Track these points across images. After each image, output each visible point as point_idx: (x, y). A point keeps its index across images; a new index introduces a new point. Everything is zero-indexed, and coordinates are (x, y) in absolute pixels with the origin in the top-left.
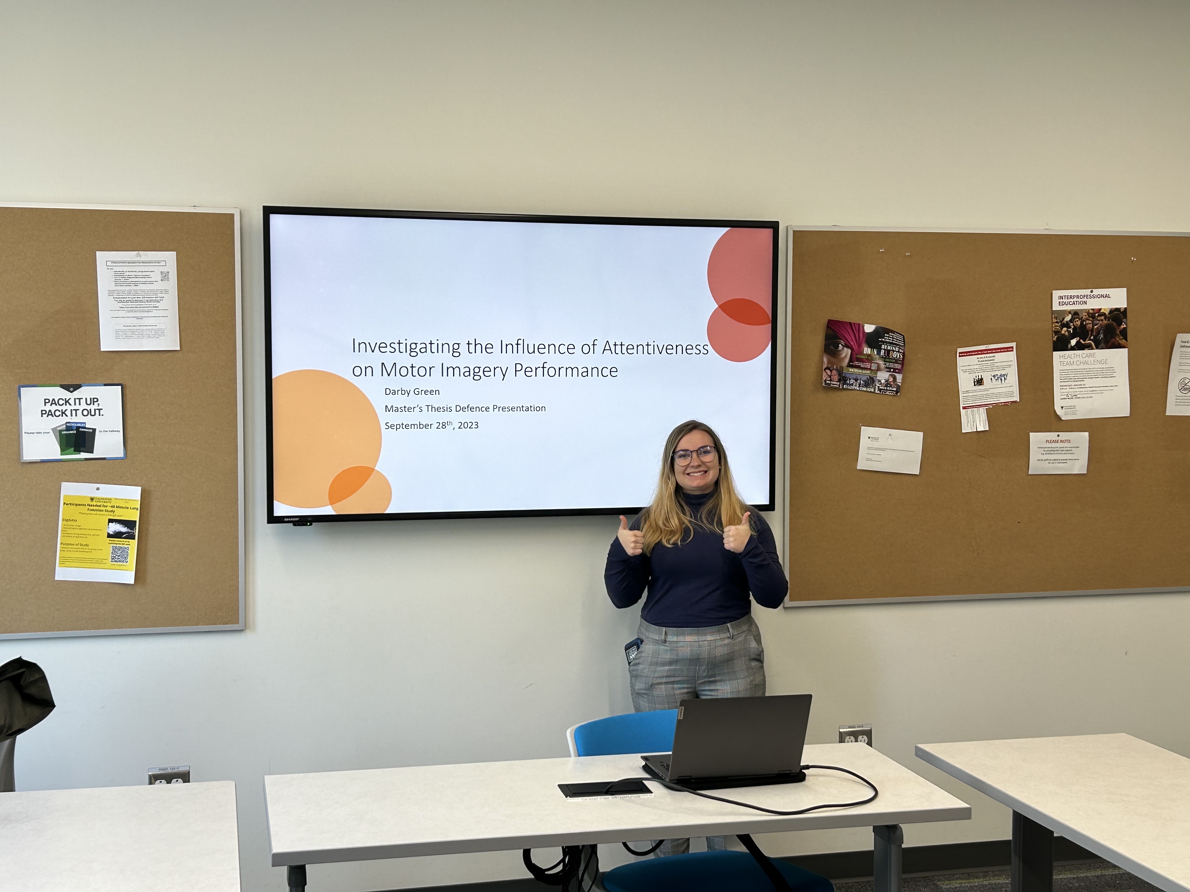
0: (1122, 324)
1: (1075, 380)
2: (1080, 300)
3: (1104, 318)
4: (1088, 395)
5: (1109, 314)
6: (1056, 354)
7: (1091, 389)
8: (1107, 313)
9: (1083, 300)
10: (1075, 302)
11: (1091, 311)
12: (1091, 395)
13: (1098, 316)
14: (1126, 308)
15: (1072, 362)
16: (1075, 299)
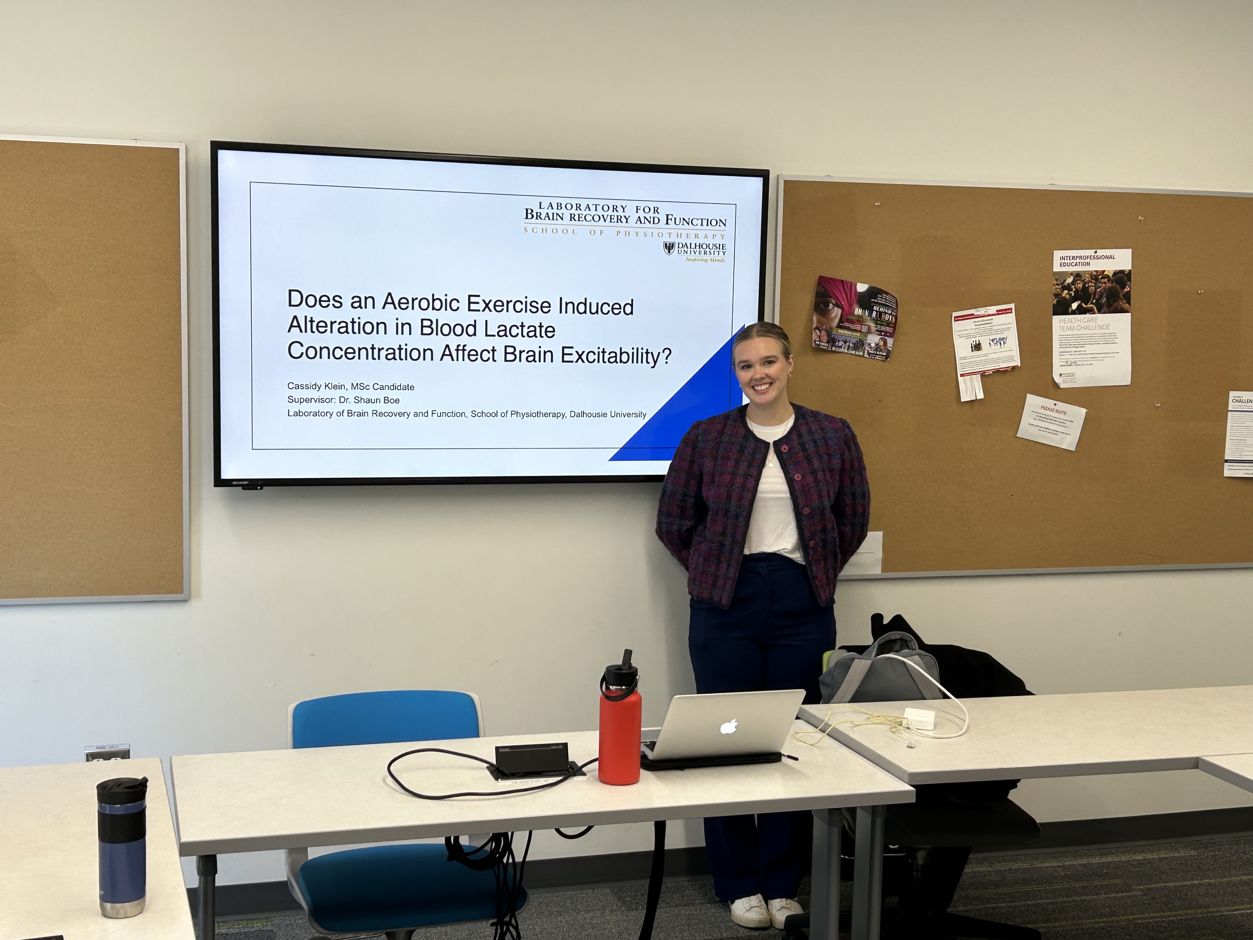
0: (1125, 288)
1: (1075, 346)
2: (1083, 261)
3: (1108, 280)
4: (1089, 363)
5: (1113, 276)
6: (1056, 319)
7: (1092, 356)
8: (1111, 276)
9: (1086, 261)
10: (1078, 264)
11: (1094, 273)
12: (1091, 362)
13: (1101, 278)
14: (1130, 271)
15: (1072, 327)
16: (1078, 260)
